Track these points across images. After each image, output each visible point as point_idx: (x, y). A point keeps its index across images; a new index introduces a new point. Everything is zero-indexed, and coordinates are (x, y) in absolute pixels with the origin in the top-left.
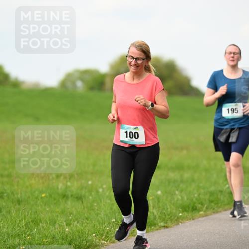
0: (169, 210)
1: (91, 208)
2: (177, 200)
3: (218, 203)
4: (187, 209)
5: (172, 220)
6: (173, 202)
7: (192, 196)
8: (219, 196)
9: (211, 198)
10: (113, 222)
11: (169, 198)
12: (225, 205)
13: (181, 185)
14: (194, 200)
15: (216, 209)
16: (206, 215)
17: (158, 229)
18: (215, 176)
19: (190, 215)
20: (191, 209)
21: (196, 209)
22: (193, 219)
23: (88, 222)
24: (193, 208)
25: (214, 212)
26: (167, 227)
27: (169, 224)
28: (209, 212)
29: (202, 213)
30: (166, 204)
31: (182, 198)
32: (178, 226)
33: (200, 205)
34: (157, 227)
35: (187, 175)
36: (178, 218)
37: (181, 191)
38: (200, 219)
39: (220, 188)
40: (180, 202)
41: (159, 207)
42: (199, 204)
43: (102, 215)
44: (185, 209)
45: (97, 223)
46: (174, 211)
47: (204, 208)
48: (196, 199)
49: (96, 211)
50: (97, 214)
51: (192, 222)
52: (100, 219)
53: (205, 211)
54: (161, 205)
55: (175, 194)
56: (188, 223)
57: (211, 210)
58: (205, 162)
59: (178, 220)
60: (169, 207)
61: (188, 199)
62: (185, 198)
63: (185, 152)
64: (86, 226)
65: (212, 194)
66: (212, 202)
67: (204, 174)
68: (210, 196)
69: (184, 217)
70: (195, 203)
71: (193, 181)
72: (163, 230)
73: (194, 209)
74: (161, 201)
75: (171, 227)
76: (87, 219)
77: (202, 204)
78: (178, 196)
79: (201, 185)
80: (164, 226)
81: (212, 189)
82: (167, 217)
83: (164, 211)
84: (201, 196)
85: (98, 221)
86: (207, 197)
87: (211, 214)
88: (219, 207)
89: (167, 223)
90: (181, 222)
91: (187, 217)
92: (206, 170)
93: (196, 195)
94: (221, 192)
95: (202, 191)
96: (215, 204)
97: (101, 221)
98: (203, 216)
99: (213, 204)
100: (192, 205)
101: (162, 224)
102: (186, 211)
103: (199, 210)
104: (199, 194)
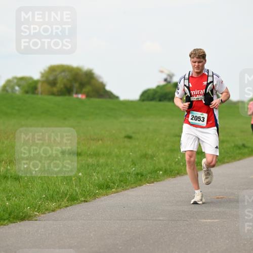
0: (88, 188)
1: (26, 187)
2: (95, 180)
3: (126, 183)
5: (90, 196)
6: (91, 182)
7: (107, 177)
8: (127, 177)
9: (121, 179)
10: (44, 197)
11: (88, 179)
12: (132, 184)
13: (98, 168)
14: (108, 180)
15: (125, 187)
16: (117, 192)
17: (79, 203)
18: (124, 161)
20: (105, 187)
22: (107, 195)
23: (24, 197)
24: (107, 186)
26: (87, 202)
27: (88, 199)
28: (119, 190)
29: (113, 190)
30: (86, 183)
31: (98, 178)
32: (95, 201)
33: (112, 184)
34: (79, 201)
35: (102, 161)
36: (95, 194)
37: (98, 173)
38: (112, 195)
39: (128, 171)
40: (97, 182)
41: (80, 185)
43: (35, 192)
44: (101, 187)
45: (31, 199)
46: (92, 189)
47: (116, 187)
48: (110, 179)
49: (31, 189)
50: (31, 192)
51: (106, 197)
52: (33, 195)
53: (116, 189)
54: (81, 184)
55: (93, 175)
56: (103, 198)
57: (122, 188)
58: (116, 150)
59: (95, 196)
60: (88, 185)
61: (103, 179)
62: (101, 178)
64: (22, 201)
65: (121, 175)
66: (122, 181)
67: (115, 159)
68: (120, 177)
70: (109, 182)
71: (107, 165)
72: (84, 204)
73: (108, 187)
74: (82, 181)
75: (90, 201)
76: (23, 195)
77: (114, 183)
78: (95, 176)
79: (113, 168)
80: (84, 201)
81: (122, 171)
82: (86, 193)
83: (84, 189)
85: (32, 196)
86: (118, 178)
87: (121, 191)
88: (128, 186)
89: (86, 198)
90: (97, 198)
91: (102, 193)
92: (117, 156)
93: (109, 176)
94: (129, 173)
95: (114, 173)
96: (124, 183)
97: (34, 197)
98: (115, 193)
99: (122, 183)
100: (106, 184)
101: (83, 199)
103: (112, 188)
104: (112, 176)
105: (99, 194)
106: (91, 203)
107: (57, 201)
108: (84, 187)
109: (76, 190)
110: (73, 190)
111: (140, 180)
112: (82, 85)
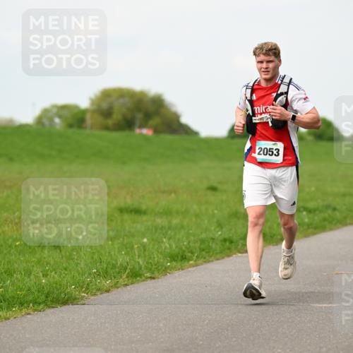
0: (156, 259)
1: (70, 258)
2: (165, 249)
3: (209, 252)
4: (176, 258)
5: (159, 270)
6: (160, 250)
7: (182, 244)
8: (210, 244)
9: (202, 246)
10: (95, 272)
11: (156, 247)
12: (217, 254)
13: (169, 232)
14: (184, 248)
15: (207, 258)
16: (197, 265)
17: (144, 281)
18: (206, 221)
19: (178, 265)
20: (179, 257)
21: (185, 258)
22: (182, 269)
23: (66, 272)
24: (182, 257)
25: (205, 262)
26: (154, 278)
27: (156, 274)
28: (199, 262)
29: (191, 262)
30: (153, 253)
31: (171, 246)
32: (166, 277)
33: (190, 254)
34: (143, 278)
35: (175, 221)
36: (166, 268)
37: (170, 239)
38: (190, 269)
39: (211, 236)
40: (168, 251)
41: (145, 256)
42: (189, 252)
43: (82, 265)
44: (173, 258)
45: (76, 274)
46: (162, 260)
47: (195, 258)
48: (186, 247)
49: (76, 261)
50: (77, 264)
51: (181, 272)
52: (80, 269)
53: (195, 261)
54: (147, 253)
55: (163, 242)
56: (177, 273)
57: (202, 259)
58: (195, 207)
59: (166, 271)
60: (155, 256)
61: (177, 247)
62: (174, 246)
63: (173, 195)
64: (64, 277)
65: (203, 241)
66: (203, 250)
67: (194, 220)
68: (201, 244)
69: (172, 267)
70: (184, 251)
71: (182, 227)
72: (149, 281)
73: (184, 258)
75: (159, 278)
76: (65, 269)
77: (192, 252)
78: (166, 244)
79: (191, 232)
80: (151, 277)
81: (203, 236)
82: (154, 267)
83: (150, 261)
84: (192, 244)
85: (78, 271)
86: (197, 245)
87: (202, 264)
88: (211, 256)
89: (153, 273)
90: (169, 273)
91: (175, 267)
92: (197, 216)
93: (185, 243)
94: (213, 239)
95: (192, 238)
96: (206, 252)
97: (81, 272)
98: (194, 266)
99: (204, 253)
100: (181, 253)
101: (148, 275)
102: (174, 260)
103: (189, 260)
104: (189, 242)
106: (160, 280)
107: (113, 278)
108: (150, 258)
109: (139, 263)
110: (135, 262)
111: (229, 249)
112: (148, 116)
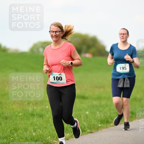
0: (93, 123)
4: (104, 122)
5: (94, 129)
6: (95, 118)
7: (107, 115)
11: (93, 116)
13: (100, 108)
14: (108, 117)
19: (105, 125)
20: (105, 122)
22: (107, 128)
23: (46, 130)
26: (92, 133)
27: (93, 130)
30: (91, 119)
31: (101, 115)
32: (98, 132)
33: (111, 120)
34: (86, 133)
35: (103, 103)
36: (98, 127)
37: (100, 112)
38: (111, 128)
40: (99, 118)
41: (87, 121)
42: (110, 119)
44: (102, 122)
45: (51, 130)
46: (96, 123)
48: (109, 116)
51: (106, 129)
54: (88, 120)
56: (104, 130)
59: (98, 129)
60: (93, 121)
61: (104, 116)
62: (102, 116)
63: (102, 89)
64: (45, 132)
70: (108, 119)
71: (107, 106)
72: (89, 134)
73: (108, 122)
74: (88, 117)
75: (94, 133)
76: (45, 128)
78: (98, 114)
79: (112, 108)
82: (92, 127)
83: (90, 123)
84: (112, 115)
89: (91, 130)
90: (100, 130)
91: (103, 127)
93: (109, 114)
95: (112, 112)
101: (89, 131)
103: (111, 123)
104: (110, 114)
105: (101, 127)
107: (70, 133)
108: (90, 122)
109: (84, 124)
110: (82, 124)
111: (131, 117)
112: (89, 47)
